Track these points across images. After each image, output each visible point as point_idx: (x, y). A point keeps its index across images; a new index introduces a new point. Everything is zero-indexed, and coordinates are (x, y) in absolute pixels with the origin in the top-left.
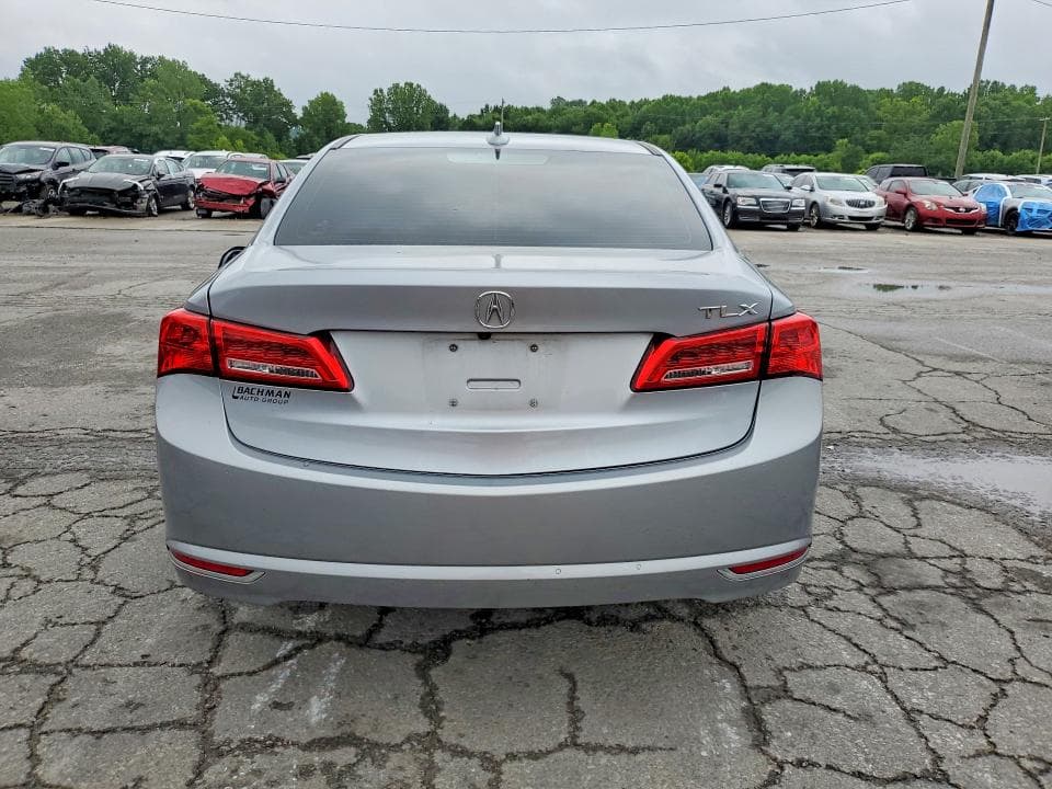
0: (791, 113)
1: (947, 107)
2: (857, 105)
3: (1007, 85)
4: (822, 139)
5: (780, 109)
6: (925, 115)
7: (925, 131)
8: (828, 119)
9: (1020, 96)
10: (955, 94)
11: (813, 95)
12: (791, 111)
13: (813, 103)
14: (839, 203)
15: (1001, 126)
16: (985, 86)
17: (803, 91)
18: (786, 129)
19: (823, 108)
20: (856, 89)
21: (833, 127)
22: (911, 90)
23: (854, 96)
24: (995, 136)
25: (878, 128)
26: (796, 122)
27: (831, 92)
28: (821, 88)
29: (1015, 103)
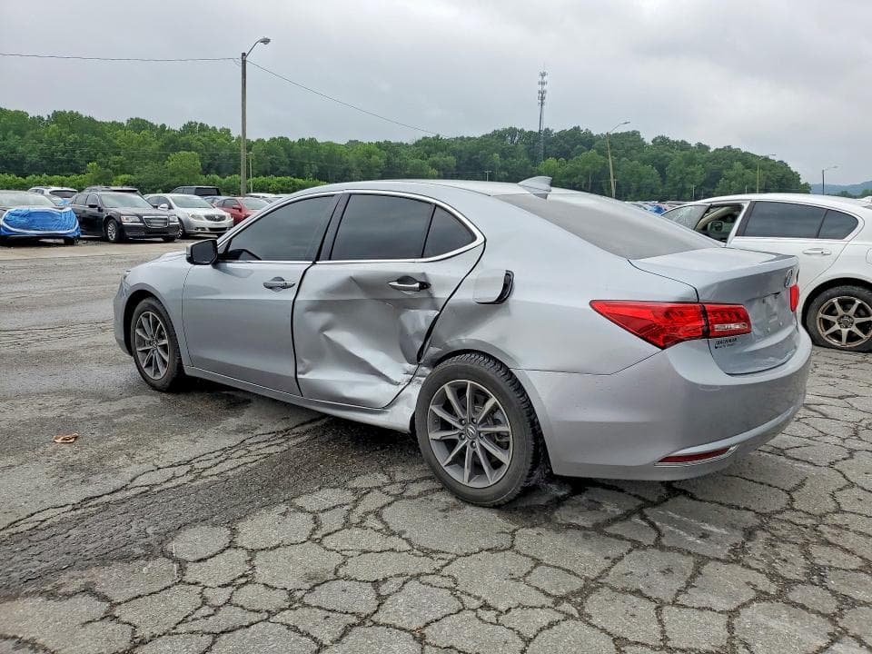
0: (33, 137)
1: (172, 141)
2: (94, 134)
3: (210, 127)
4: (69, 161)
5: (20, 133)
6: (155, 146)
7: (160, 158)
8: (71, 144)
9: (220, 135)
10: (174, 131)
11: (52, 123)
12: (32, 135)
13: (54, 130)
14: (199, 218)
15: (212, 157)
16: (195, 126)
17: (41, 119)
18: (30, 151)
19: (64, 135)
20: (91, 120)
21: (78, 152)
22: (139, 125)
23: (91, 126)
24: (209, 164)
25: (119, 154)
26: (41, 146)
27: (66, 120)
28: (58, 117)
29: (219, 141)
